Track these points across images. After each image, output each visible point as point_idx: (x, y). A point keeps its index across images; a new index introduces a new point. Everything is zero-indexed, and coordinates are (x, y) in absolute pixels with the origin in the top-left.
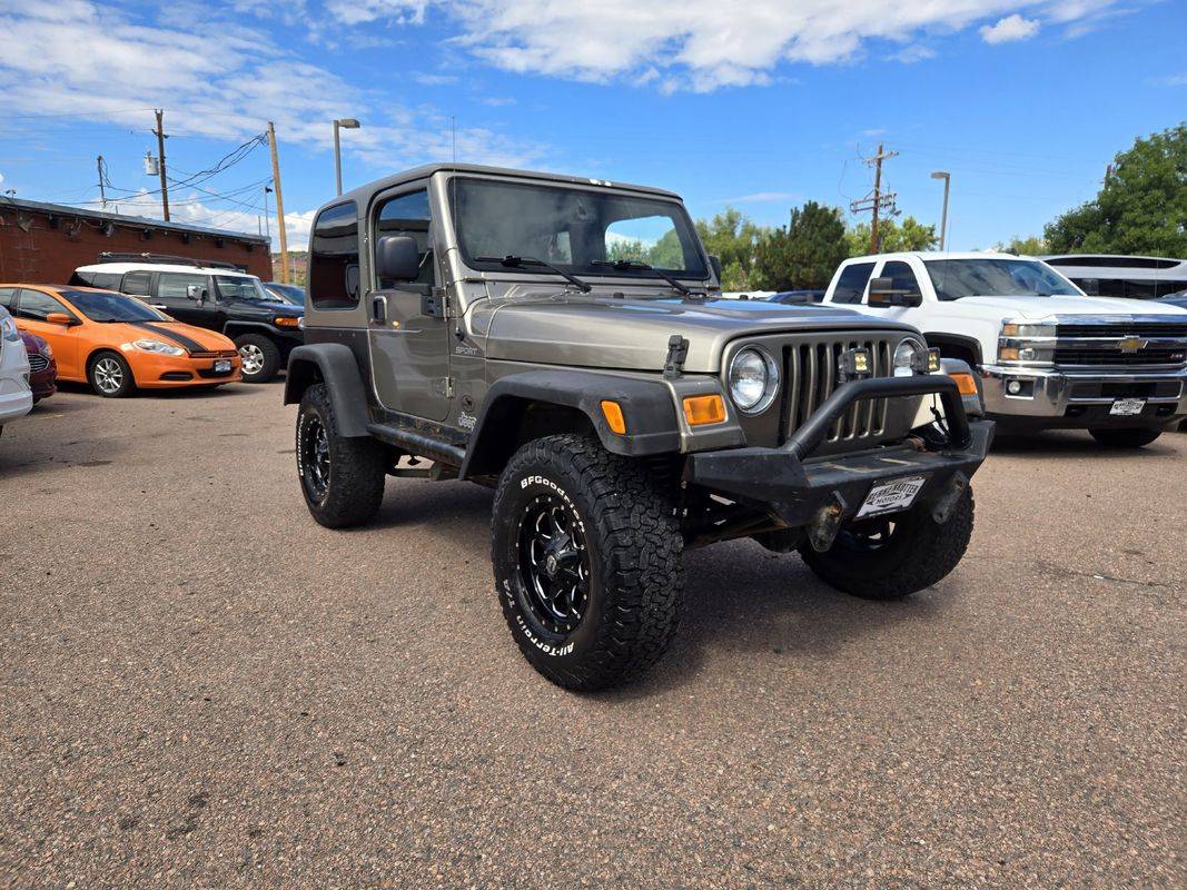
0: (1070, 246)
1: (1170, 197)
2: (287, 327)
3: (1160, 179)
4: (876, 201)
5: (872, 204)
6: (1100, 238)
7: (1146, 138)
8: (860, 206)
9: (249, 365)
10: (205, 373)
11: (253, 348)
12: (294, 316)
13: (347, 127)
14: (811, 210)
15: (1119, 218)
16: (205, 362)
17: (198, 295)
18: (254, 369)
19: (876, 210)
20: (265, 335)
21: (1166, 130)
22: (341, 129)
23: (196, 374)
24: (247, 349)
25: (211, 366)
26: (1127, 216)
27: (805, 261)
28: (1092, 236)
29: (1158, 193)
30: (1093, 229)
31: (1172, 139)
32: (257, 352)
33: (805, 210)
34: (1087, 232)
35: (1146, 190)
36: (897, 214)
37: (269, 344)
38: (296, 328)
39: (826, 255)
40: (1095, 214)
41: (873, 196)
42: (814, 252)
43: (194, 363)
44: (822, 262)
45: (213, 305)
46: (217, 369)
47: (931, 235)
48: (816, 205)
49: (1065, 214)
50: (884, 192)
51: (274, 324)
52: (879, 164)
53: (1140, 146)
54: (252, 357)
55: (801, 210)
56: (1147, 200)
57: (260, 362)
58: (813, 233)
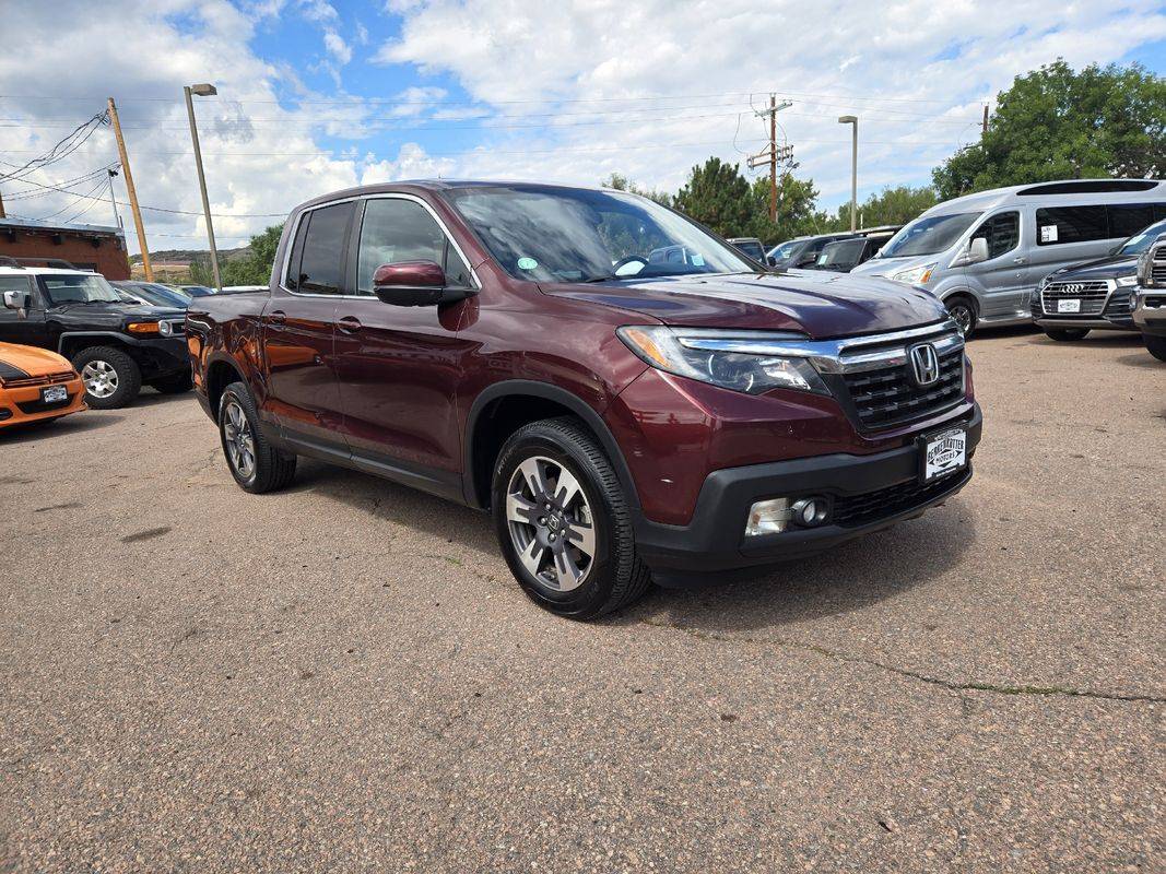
0: (959, 189)
1: (1053, 131)
2: (143, 334)
3: (1043, 114)
4: (773, 155)
5: (769, 158)
6: (989, 178)
7: (1025, 76)
8: (756, 161)
9: (99, 387)
10: (27, 407)
11: (101, 364)
12: (152, 320)
13: (201, 94)
14: (713, 165)
15: (1007, 157)
16: (28, 392)
17: (21, 302)
18: (106, 391)
19: (773, 164)
20: (116, 347)
21: (1043, 67)
22: (194, 97)
23: (15, 409)
24: (95, 367)
25: (37, 397)
26: (1014, 154)
27: (713, 219)
28: (981, 175)
29: (1043, 128)
30: (980, 170)
31: (1050, 75)
32: (107, 369)
33: (708, 167)
34: (976, 173)
35: (1031, 125)
36: (795, 166)
37: (123, 357)
38: (157, 335)
39: (733, 212)
40: (981, 154)
41: (769, 149)
42: (722, 211)
43: (10, 394)
44: (731, 220)
45: (42, 313)
46: (47, 400)
47: (809, 190)
48: (718, 161)
49: (952, 157)
50: (780, 144)
51: (127, 332)
52: (773, 116)
53: (1019, 83)
54: (102, 376)
55: (703, 167)
56: (1033, 137)
57: (113, 381)
58: (717, 191)
